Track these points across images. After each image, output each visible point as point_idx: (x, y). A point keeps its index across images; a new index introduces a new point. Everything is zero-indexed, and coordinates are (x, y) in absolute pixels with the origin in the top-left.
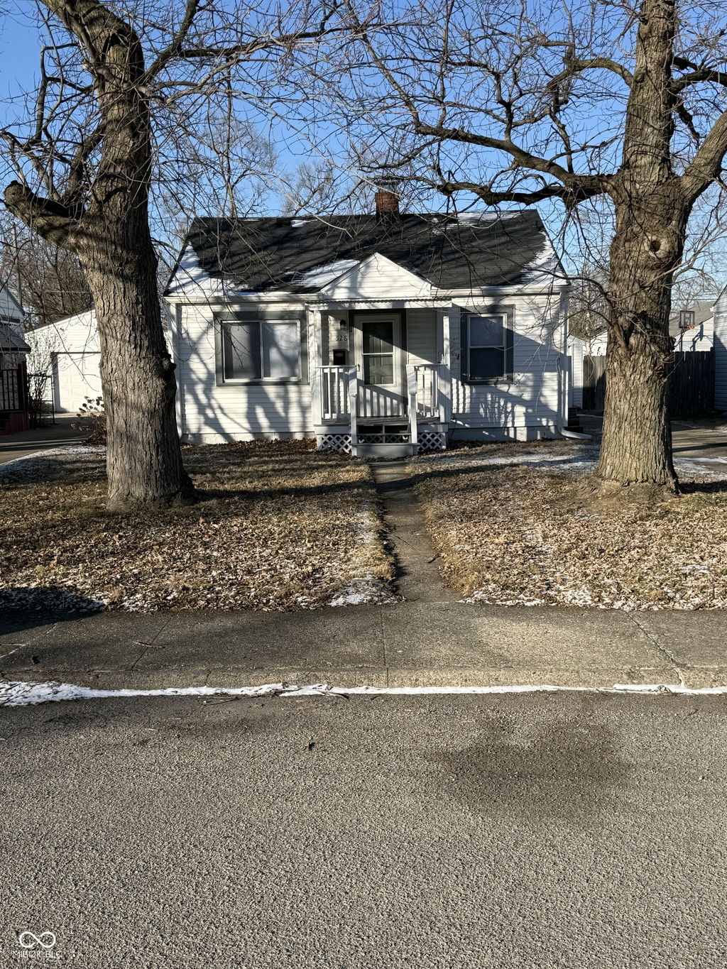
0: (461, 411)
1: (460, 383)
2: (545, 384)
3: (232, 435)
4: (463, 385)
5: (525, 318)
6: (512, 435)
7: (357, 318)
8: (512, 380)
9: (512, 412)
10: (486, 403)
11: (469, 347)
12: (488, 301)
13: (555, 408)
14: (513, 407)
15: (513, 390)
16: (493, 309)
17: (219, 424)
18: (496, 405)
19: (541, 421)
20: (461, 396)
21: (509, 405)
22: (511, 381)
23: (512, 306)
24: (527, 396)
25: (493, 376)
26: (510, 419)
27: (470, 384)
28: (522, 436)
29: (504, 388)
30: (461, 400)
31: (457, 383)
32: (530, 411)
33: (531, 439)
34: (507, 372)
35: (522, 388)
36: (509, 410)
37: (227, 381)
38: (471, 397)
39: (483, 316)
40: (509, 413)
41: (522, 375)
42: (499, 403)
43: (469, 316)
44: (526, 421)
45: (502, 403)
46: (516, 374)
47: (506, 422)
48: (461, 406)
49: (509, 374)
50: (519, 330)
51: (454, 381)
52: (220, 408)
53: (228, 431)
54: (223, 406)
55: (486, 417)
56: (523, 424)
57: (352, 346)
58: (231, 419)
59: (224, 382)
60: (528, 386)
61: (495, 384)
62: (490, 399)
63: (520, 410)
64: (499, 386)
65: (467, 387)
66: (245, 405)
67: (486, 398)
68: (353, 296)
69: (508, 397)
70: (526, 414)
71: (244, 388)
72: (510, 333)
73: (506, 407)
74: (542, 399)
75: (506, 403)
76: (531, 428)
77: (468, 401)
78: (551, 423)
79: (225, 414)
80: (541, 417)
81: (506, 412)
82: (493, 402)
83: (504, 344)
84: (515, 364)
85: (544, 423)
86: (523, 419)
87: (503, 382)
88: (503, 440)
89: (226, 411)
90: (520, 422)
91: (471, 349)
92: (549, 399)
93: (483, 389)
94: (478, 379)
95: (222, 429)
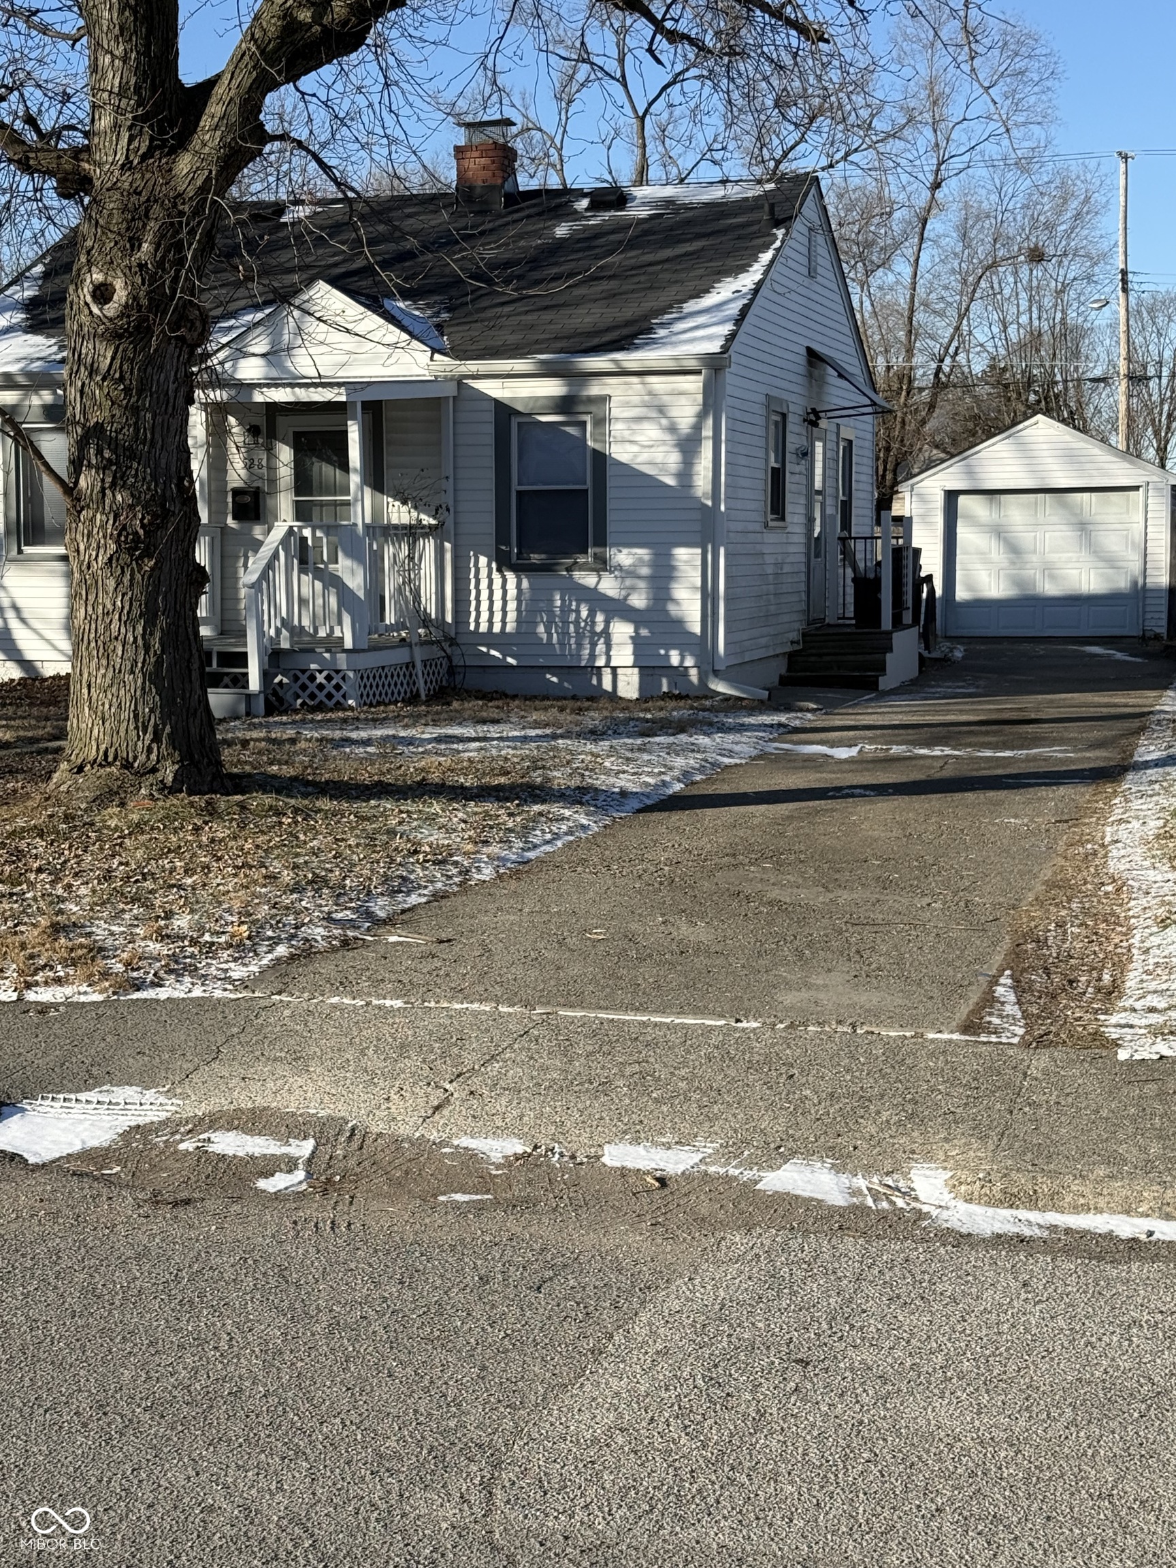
0: (497, 628)
1: (494, 565)
2: (676, 574)
3: (39, 664)
4: (499, 570)
5: (634, 426)
6: (607, 684)
7: (281, 421)
8: (605, 562)
9: (606, 633)
10: (550, 612)
11: (515, 487)
12: (552, 388)
13: (697, 629)
14: (607, 623)
15: (609, 586)
16: (565, 405)
17: (12, 641)
18: (573, 617)
19: (667, 656)
20: (498, 595)
21: (600, 618)
22: (602, 565)
23: (605, 399)
24: (638, 601)
25: (567, 554)
26: (601, 647)
27: (516, 569)
28: (629, 686)
29: (589, 580)
30: (498, 605)
31: (489, 565)
32: (644, 632)
33: (647, 696)
34: (595, 545)
35: (628, 582)
36: (599, 628)
37: (28, 550)
38: (519, 598)
39: (544, 419)
40: (600, 635)
41: (625, 551)
42: (578, 612)
43: (515, 422)
44: (636, 654)
45: (584, 613)
46: (614, 551)
47: (593, 656)
48: (498, 617)
49: (598, 550)
50: (620, 452)
51: (483, 560)
52: (16, 609)
53: (29, 656)
54: (20, 603)
55: (550, 643)
56: (630, 660)
57: (273, 481)
58: (34, 630)
59: (20, 552)
60: (639, 577)
61: (569, 570)
62: (558, 603)
63: (622, 631)
64: (577, 575)
65: (511, 577)
66: (63, 602)
67: (552, 601)
68: (274, 374)
69: (596, 600)
70: (636, 640)
71: (60, 567)
72: (600, 459)
73: (593, 623)
74: (671, 607)
75: (592, 614)
76: (649, 669)
77: (512, 606)
78: (689, 662)
79: (23, 621)
80: (669, 647)
81: (593, 633)
82: (565, 610)
83: (589, 485)
84: (610, 528)
85: (675, 660)
86: (629, 649)
87: (584, 567)
88: (588, 694)
89: (25, 615)
90: (623, 656)
91: (519, 493)
92: (685, 606)
93: (544, 580)
94: (536, 558)
95: (19, 651)
